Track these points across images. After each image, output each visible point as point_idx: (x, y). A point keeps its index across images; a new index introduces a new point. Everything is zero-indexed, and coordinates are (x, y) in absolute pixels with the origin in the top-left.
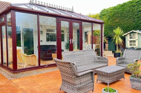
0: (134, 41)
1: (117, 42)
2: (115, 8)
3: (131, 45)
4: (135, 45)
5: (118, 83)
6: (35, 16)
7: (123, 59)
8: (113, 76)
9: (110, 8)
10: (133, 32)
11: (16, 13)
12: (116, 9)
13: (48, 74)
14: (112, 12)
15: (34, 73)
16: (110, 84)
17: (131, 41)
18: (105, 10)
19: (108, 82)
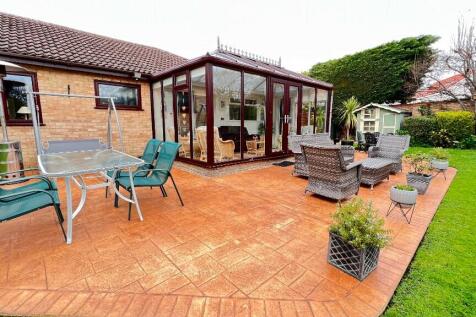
0: (373, 123)
1: (348, 122)
2: (340, 61)
3: (365, 129)
4: (373, 129)
5: (382, 185)
6: (237, 74)
7: (377, 149)
8: (378, 174)
9: (330, 62)
10: (372, 107)
11: (214, 67)
12: (343, 63)
13: (254, 172)
14: (333, 70)
15: (236, 169)
16: (375, 185)
17: (366, 123)
18: (319, 64)
19: (371, 182)
